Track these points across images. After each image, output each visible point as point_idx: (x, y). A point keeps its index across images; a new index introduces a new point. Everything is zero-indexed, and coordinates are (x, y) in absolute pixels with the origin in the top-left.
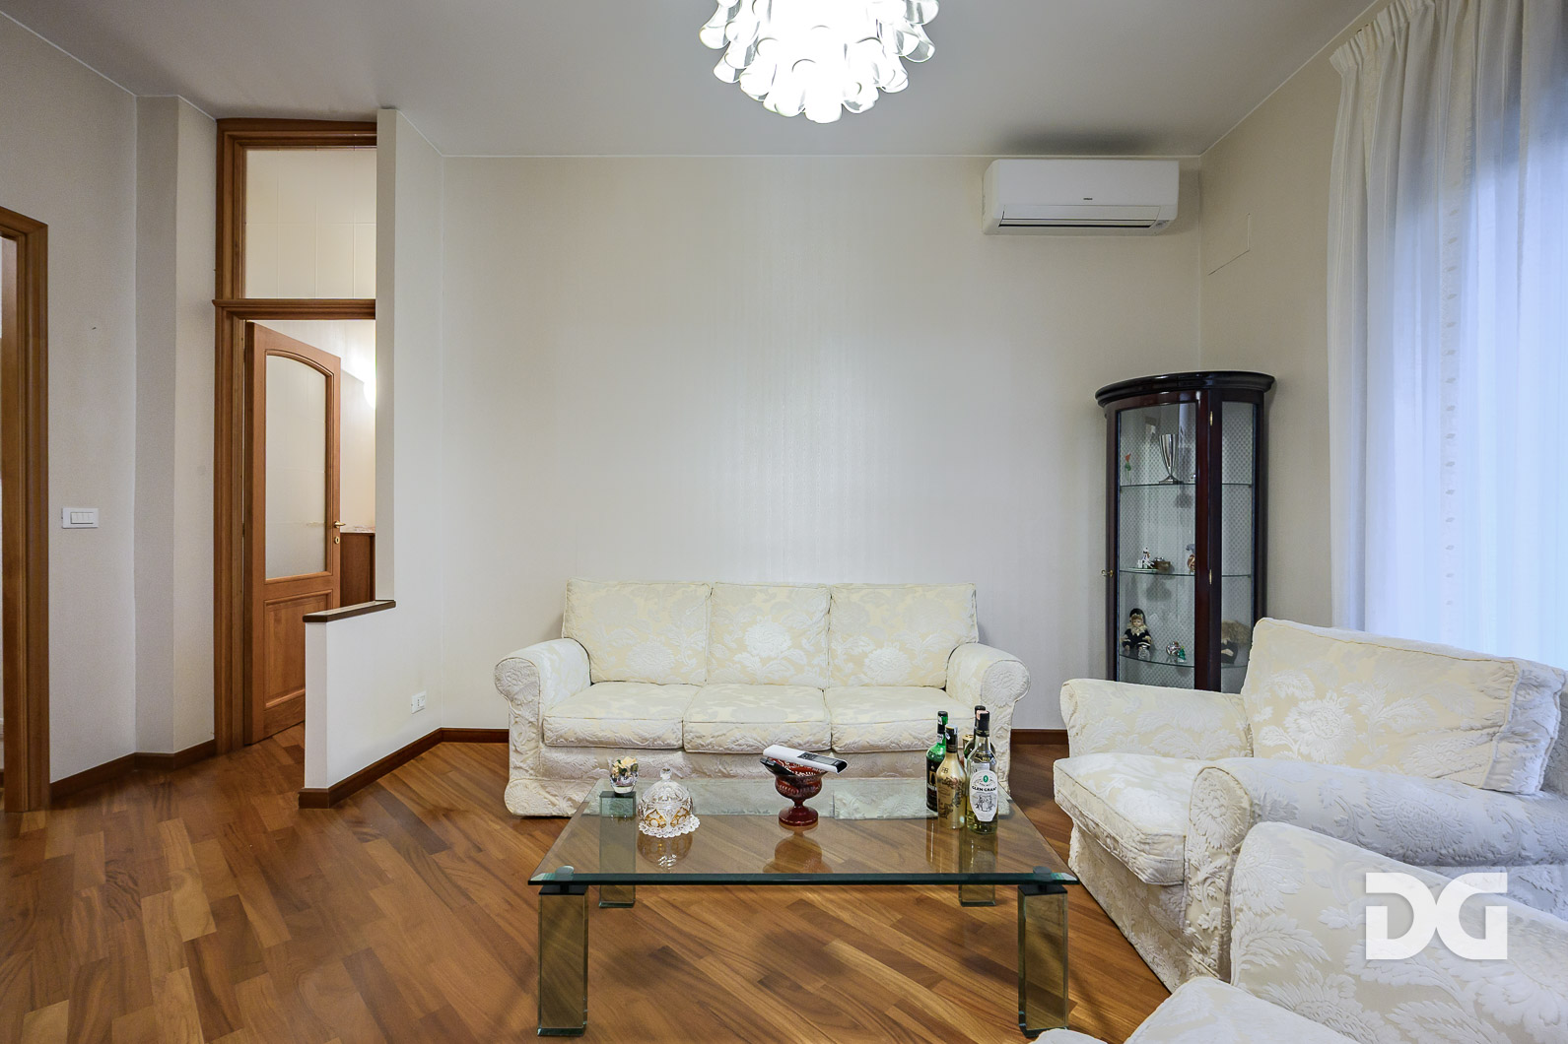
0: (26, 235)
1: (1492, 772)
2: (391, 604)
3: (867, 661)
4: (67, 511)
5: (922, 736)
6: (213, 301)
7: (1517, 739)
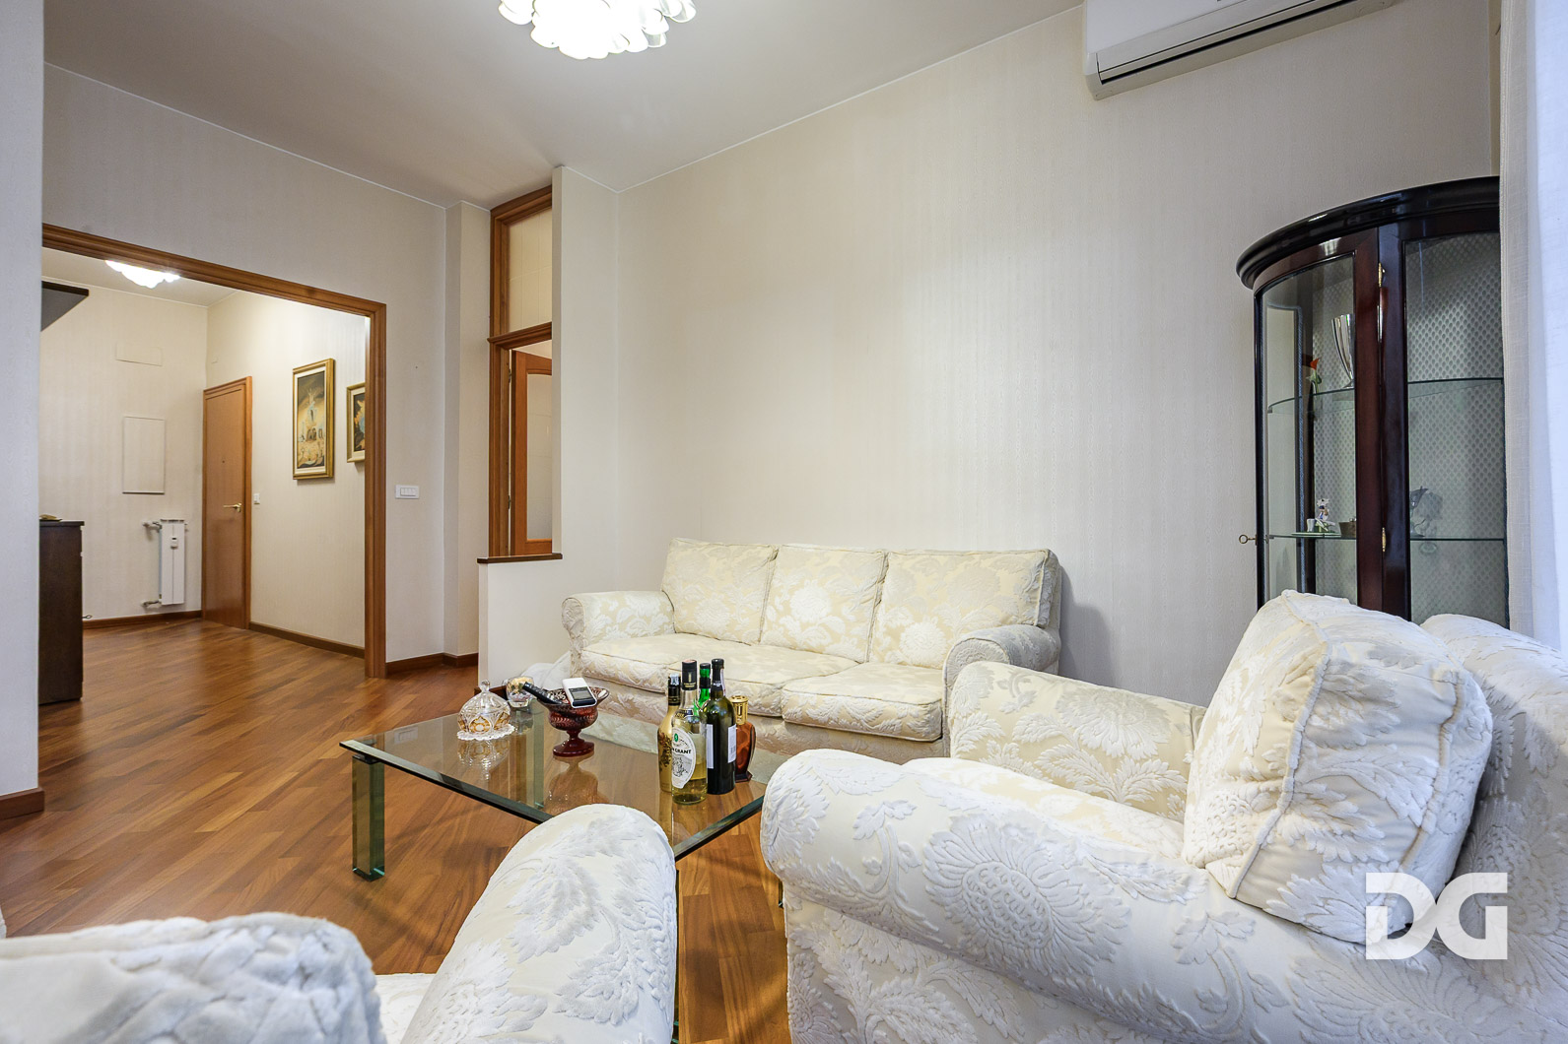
0: (374, 313)
1: (1250, 868)
2: (559, 556)
3: (903, 635)
4: (398, 487)
5: (860, 716)
6: (488, 340)
7: (1316, 810)
